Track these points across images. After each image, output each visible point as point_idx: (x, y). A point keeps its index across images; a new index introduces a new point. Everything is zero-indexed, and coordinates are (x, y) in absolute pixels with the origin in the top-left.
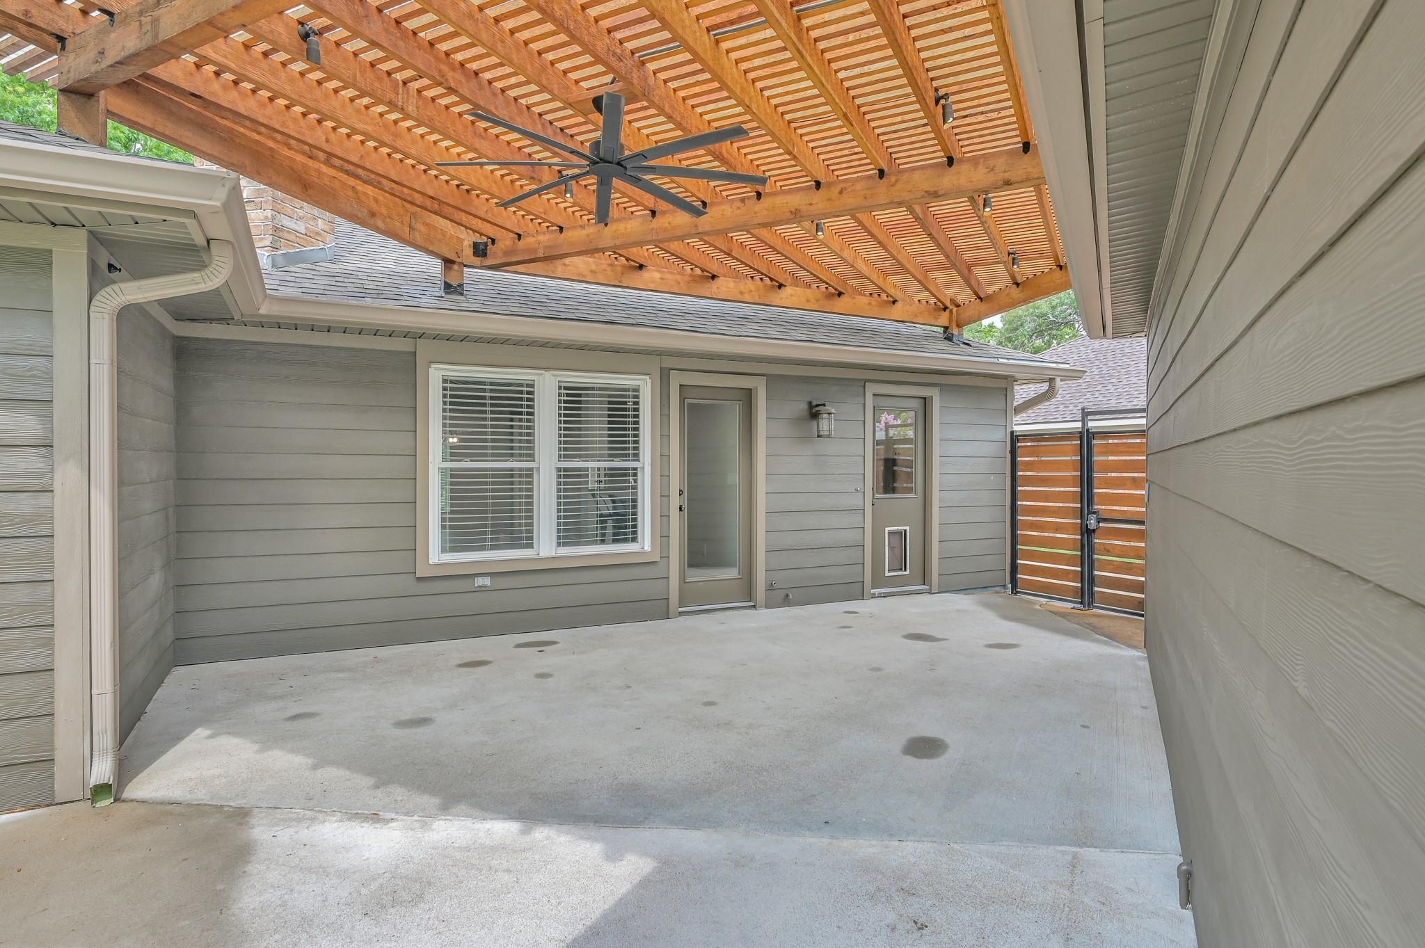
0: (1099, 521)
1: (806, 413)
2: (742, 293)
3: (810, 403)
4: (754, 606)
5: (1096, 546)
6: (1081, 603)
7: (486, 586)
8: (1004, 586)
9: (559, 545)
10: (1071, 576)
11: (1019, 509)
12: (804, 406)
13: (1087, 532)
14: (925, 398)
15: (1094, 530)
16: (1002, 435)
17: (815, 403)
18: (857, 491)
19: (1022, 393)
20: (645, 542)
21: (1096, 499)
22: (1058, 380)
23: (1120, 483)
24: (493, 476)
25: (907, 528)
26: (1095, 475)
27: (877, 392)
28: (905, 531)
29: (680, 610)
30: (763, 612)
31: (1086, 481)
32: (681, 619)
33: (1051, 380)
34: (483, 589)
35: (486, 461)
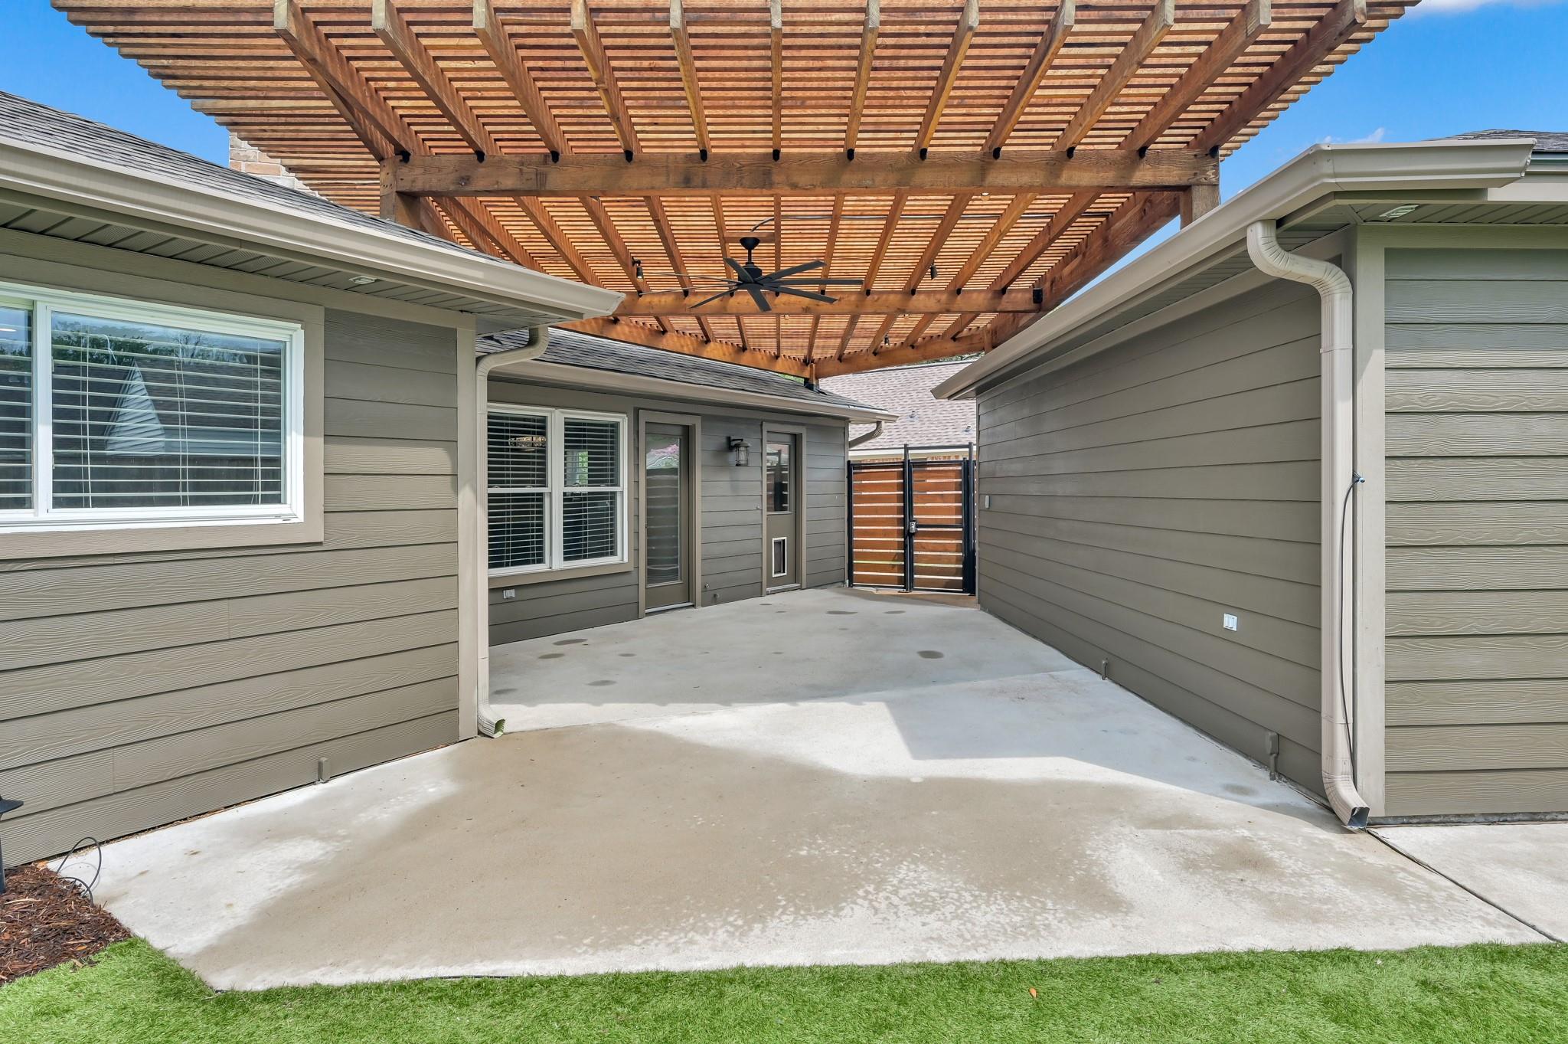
0: (917, 526)
1: (725, 446)
2: (682, 346)
3: (729, 439)
4: (693, 606)
5: (915, 545)
6: (904, 588)
7: (512, 598)
8: (844, 582)
9: (566, 559)
10: (896, 568)
11: (854, 521)
12: (724, 441)
13: (908, 535)
14: (795, 435)
15: (914, 534)
16: (841, 464)
17: (732, 438)
18: (758, 509)
19: (855, 431)
20: (623, 555)
21: (914, 511)
22: (883, 422)
23: (933, 499)
24: (514, 501)
25: (785, 538)
26: (914, 493)
27: (770, 430)
28: (784, 541)
29: (647, 611)
30: (699, 609)
31: (907, 499)
32: (646, 618)
33: (878, 423)
34: (510, 601)
35: (508, 487)
